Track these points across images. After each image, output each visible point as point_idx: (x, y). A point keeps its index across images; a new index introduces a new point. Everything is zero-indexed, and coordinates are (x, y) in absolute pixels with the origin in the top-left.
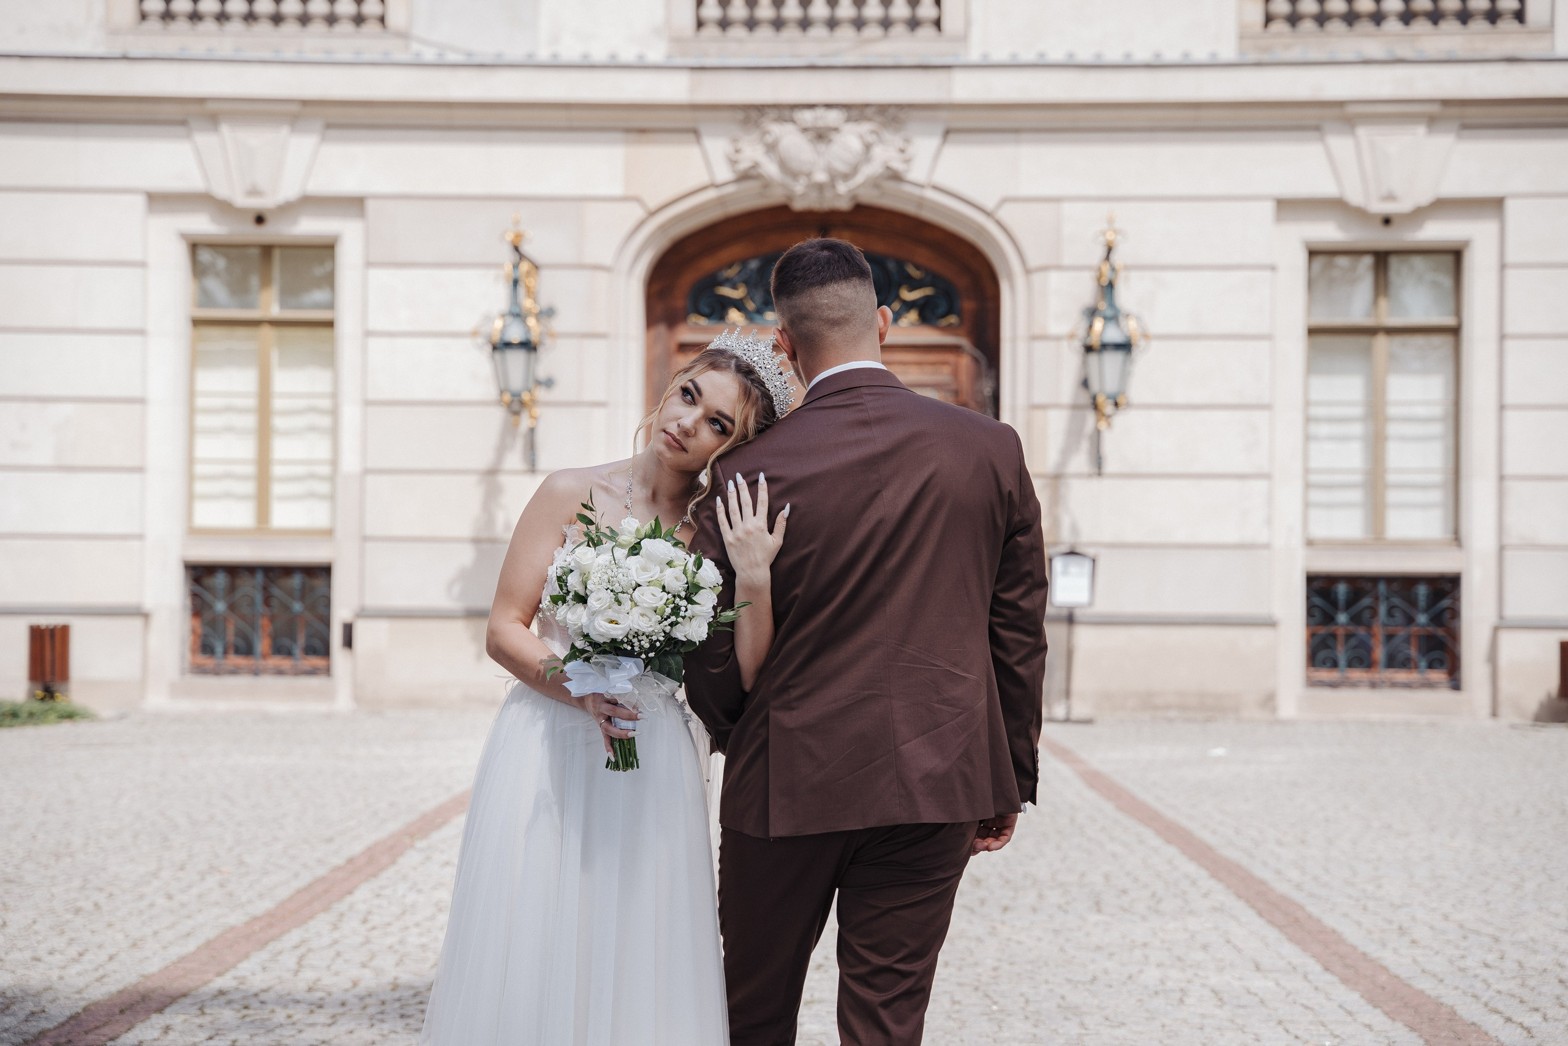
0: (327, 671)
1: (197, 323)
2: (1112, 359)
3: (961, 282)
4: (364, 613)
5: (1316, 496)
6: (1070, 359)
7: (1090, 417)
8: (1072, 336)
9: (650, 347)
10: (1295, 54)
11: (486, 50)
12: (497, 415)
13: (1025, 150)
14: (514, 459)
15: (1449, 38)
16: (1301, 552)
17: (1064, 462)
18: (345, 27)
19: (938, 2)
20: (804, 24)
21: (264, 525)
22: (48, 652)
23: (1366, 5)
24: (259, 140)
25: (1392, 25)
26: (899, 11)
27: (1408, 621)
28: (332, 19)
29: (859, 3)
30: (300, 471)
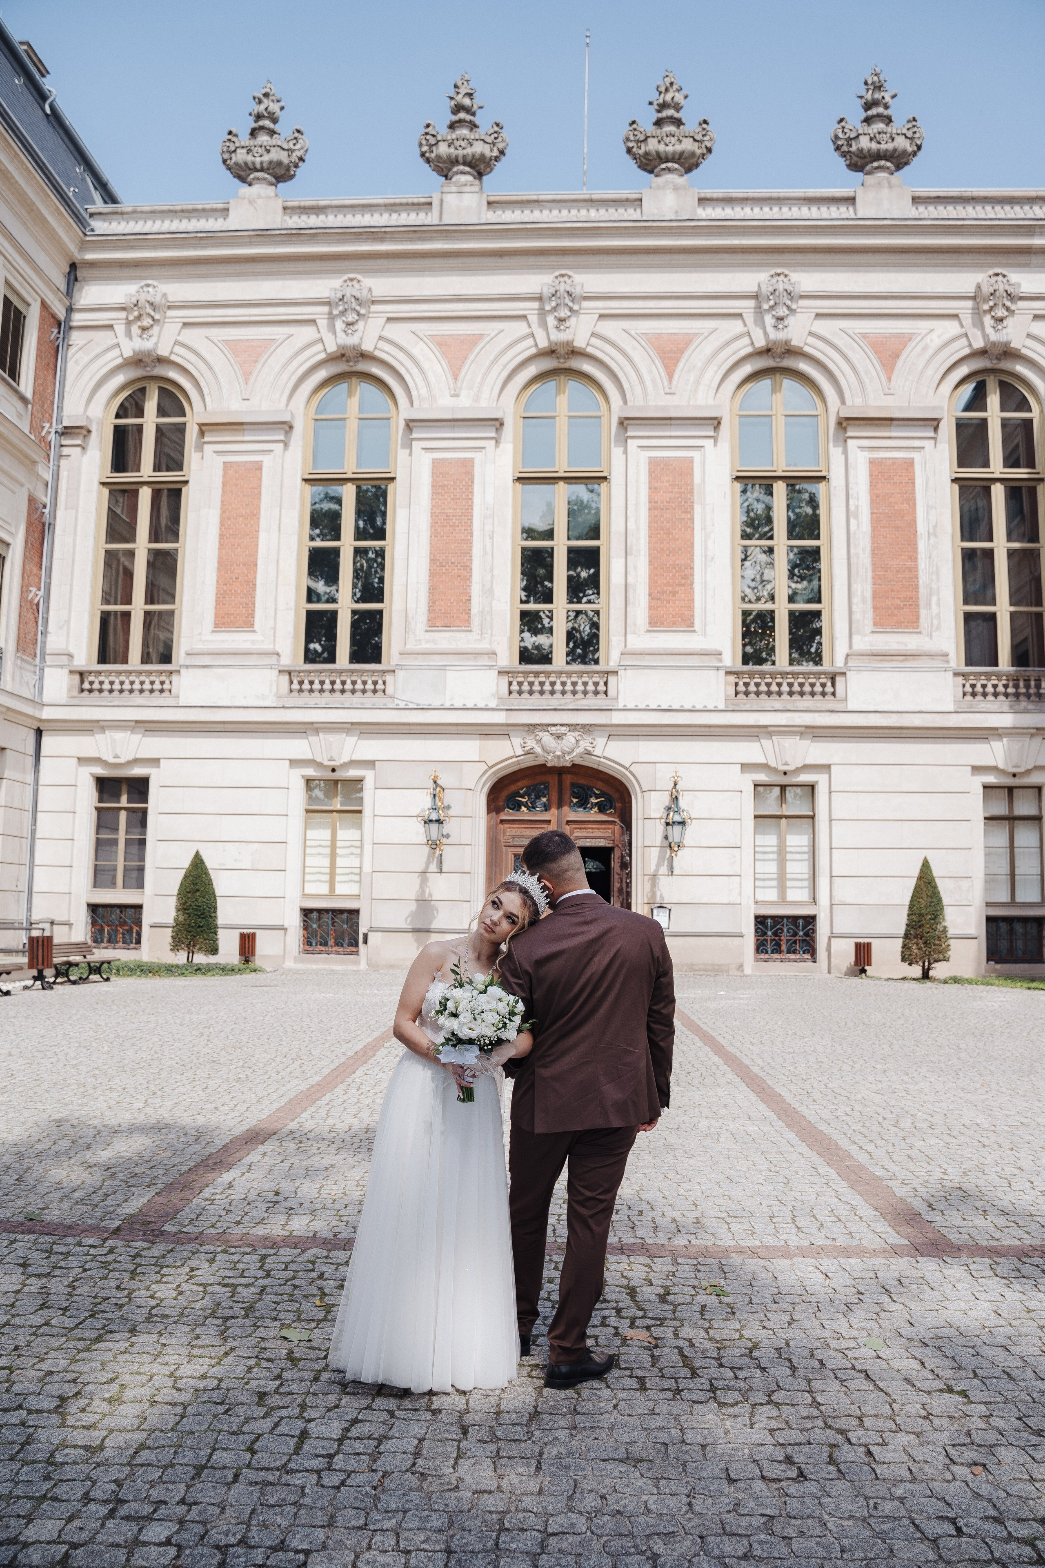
0: (357, 953)
1: (308, 811)
2: (677, 829)
3: (616, 796)
4: (372, 930)
5: (758, 883)
6: (660, 827)
7: (668, 851)
8: (661, 818)
9: (488, 822)
10: (748, 707)
11: (424, 703)
12: (426, 849)
13: (641, 744)
14: (433, 867)
15: (807, 702)
16: (753, 906)
17: (657, 869)
18: (369, 694)
19: (606, 684)
20: (552, 693)
21: (332, 893)
22: (247, 944)
23: (774, 688)
24: (334, 739)
25: (785, 696)
26: (590, 687)
27: (795, 934)
28: (364, 691)
29: (574, 684)
30: (348, 871)
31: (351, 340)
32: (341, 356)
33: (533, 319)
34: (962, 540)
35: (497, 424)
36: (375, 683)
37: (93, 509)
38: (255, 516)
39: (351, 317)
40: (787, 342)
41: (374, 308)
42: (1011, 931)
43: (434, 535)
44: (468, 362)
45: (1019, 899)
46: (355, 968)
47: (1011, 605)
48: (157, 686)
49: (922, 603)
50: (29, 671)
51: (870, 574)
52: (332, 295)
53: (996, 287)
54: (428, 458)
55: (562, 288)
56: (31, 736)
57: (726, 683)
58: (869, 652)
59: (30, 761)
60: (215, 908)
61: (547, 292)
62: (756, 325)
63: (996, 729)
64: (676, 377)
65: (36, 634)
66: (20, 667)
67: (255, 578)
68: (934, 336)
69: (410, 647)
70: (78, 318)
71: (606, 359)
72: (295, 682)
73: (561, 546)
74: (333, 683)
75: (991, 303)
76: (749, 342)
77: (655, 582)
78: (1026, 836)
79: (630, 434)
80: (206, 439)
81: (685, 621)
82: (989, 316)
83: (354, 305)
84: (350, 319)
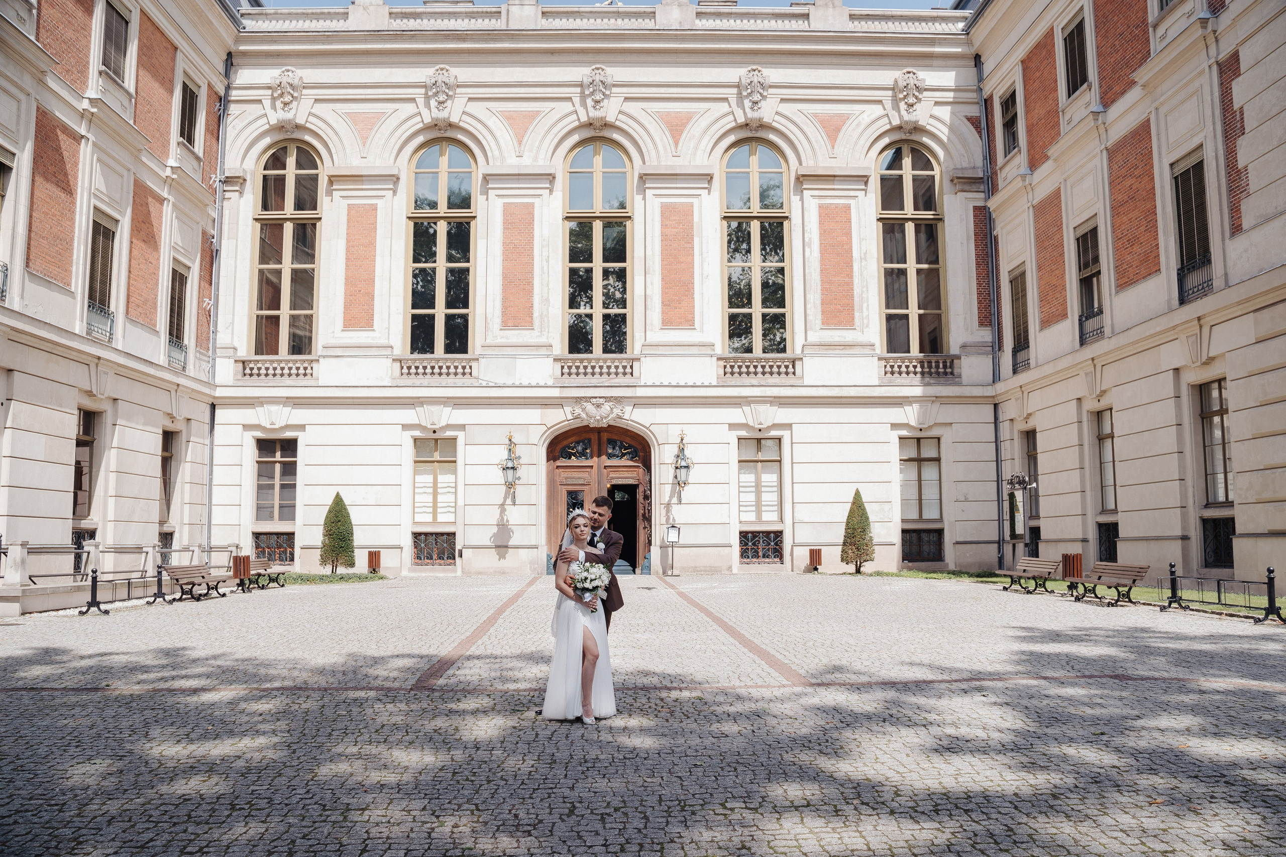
0: (455, 564)
1: (416, 462)
2: (684, 471)
3: (639, 447)
5: (742, 509)
6: (671, 471)
7: (677, 487)
8: (672, 464)
9: (548, 467)
10: (733, 383)
11: (500, 382)
12: (504, 488)
13: (657, 410)
14: (509, 501)
15: (775, 380)
16: (738, 525)
17: (670, 500)
18: (460, 376)
19: (632, 367)
20: (593, 374)
21: (435, 521)
22: (374, 559)
23: (752, 369)
24: (434, 409)
25: (760, 375)
26: (621, 370)
27: (768, 544)
28: (456, 374)
29: (609, 368)
30: (446, 505)
31: (443, 115)
32: (434, 126)
33: (577, 100)
34: (885, 263)
35: (551, 178)
37: (249, 239)
38: (372, 244)
39: (442, 97)
40: (760, 119)
41: (459, 90)
42: (920, 539)
43: (506, 259)
44: (529, 132)
45: (925, 517)
46: (453, 575)
47: (919, 308)
48: (302, 371)
49: (856, 308)
50: (204, 361)
51: (819, 288)
52: (428, 82)
53: (908, 82)
54: (500, 202)
55: (597, 78)
56: (208, 410)
57: (718, 366)
58: (818, 343)
59: (207, 428)
60: (352, 534)
61: (586, 81)
62: (738, 107)
63: (908, 397)
64: (680, 144)
65: (209, 333)
66: (200, 359)
67: (374, 290)
68: (865, 116)
69: (490, 341)
70: (235, 94)
71: (631, 131)
72: (405, 367)
73: (597, 266)
74: (433, 368)
75: (905, 93)
76: (733, 119)
77: (666, 293)
78: (930, 472)
79: (647, 185)
80: (334, 187)
81: (688, 321)
82: (903, 103)
83: (444, 88)
84: (441, 99)
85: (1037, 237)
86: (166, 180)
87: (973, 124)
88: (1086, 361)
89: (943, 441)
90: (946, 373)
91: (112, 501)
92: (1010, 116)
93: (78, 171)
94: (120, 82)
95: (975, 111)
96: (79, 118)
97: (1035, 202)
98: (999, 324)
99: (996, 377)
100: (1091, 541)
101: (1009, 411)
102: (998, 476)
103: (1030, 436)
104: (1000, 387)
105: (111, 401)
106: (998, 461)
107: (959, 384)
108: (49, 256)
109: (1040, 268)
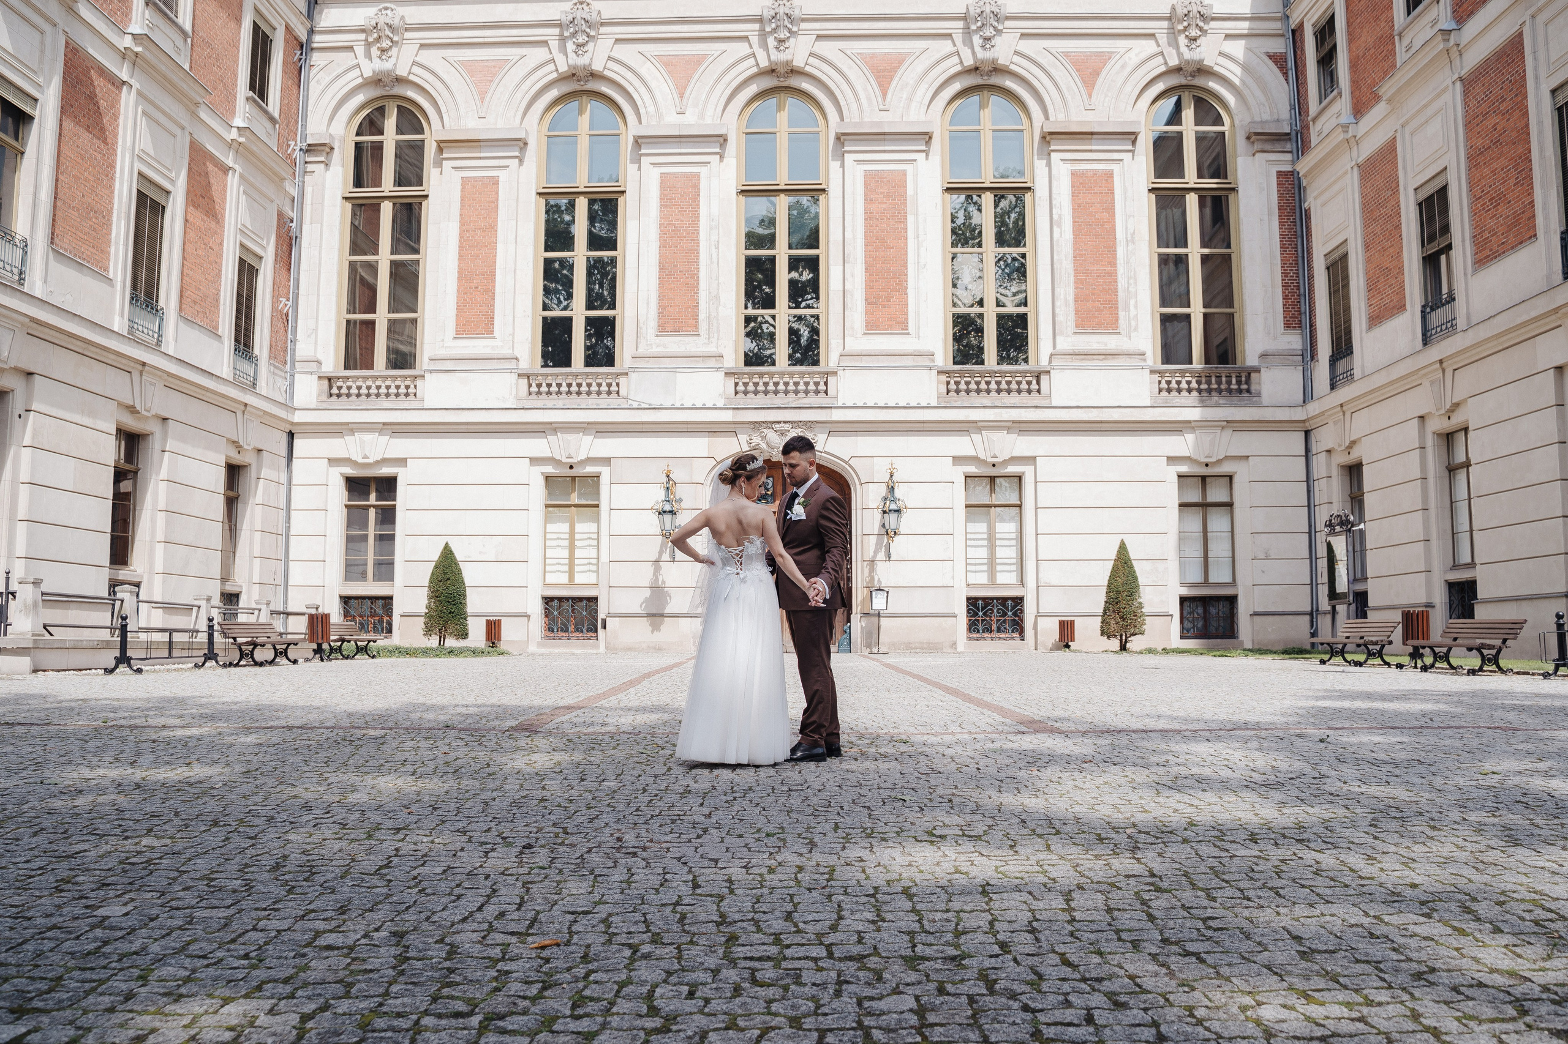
0: (596, 637)
1: (547, 506)
2: (893, 516)
4: (610, 615)
5: (970, 568)
6: (878, 515)
7: (886, 538)
8: (878, 508)
10: (958, 404)
11: (656, 403)
13: (860, 439)
14: (667, 556)
15: (1014, 399)
16: (965, 589)
17: (876, 555)
18: (604, 396)
19: (826, 384)
20: (776, 392)
21: (571, 583)
22: (493, 630)
23: (983, 386)
24: (572, 437)
25: (994, 394)
26: (812, 387)
27: (1005, 614)
28: (599, 393)
29: (796, 384)
30: (585, 561)
31: (583, 61)
32: (572, 75)
33: (754, 40)
34: (1159, 246)
35: (722, 140)
36: (609, 385)
37: (338, 223)
38: (492, 228)
39: (582, 39)
40: (994, 61)
41: (603, 30)
42: (1207, 609)
43: (662, 246)
44: (693, 81)
45: (1212, 579)
46: (595, 651)
47: (1204, 306)
48: (402, 390)
49: (1121, 305)
50: (280, 376)
51: (1072, 279)
52: (564, 19)
53: (1190, 8)
55: (781, 10)
56: (284, 439)
57: (939, 382)
58: (1071, 352)
59: (284, 461)
60: (465, 596)
61: (768, 15)
62: (964, 44)
63: (1189, 422)
64: (889, 95)
65: (286, 342)
66: (274, 374)
67: (494, 287)
68: (1132, 54)
69: (641, 351)
70: (318, 40)
71: (824, 78)
72: (534, 385)
73: (782, 253)
74: (569, 385)
75: (1185, 24)
76: (957, 61)
77: (872, 288)
78: (1218, 522)
79: (846, 148)
80: (445, 156)
81: (899, 324)
82: (1183, 36)
83: (584, 27)
84: (580, 41)
85: (1365, 207)
86: (231, 145)
87: (1276, 63)
88: (1431, 364)
89: (1236, 479)
90: (1240, 391)
91: (160, 548)
92: (1327, 47)
93: (118, 126)
94: (172, 16)
95: (1279, 46)
96: (119, 59)
97: (1360, 160)
98: (1311, 326)
99: (1308, 395)
100: (1438, 606)
101: (1324, 440)
102: (1310, 526)
103: (1354, 471)
104: (1313, 408)
105: (160, 421)
106: (1310, 506)
107: (1259, 406)
108: (81, 231)
109: (1367, 246)
